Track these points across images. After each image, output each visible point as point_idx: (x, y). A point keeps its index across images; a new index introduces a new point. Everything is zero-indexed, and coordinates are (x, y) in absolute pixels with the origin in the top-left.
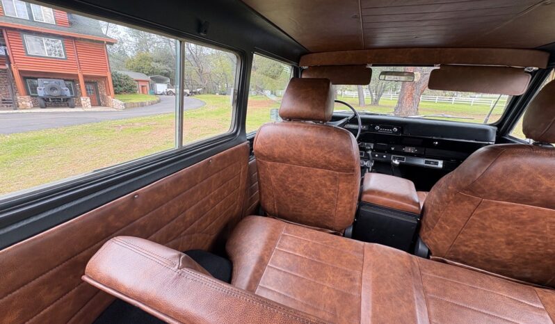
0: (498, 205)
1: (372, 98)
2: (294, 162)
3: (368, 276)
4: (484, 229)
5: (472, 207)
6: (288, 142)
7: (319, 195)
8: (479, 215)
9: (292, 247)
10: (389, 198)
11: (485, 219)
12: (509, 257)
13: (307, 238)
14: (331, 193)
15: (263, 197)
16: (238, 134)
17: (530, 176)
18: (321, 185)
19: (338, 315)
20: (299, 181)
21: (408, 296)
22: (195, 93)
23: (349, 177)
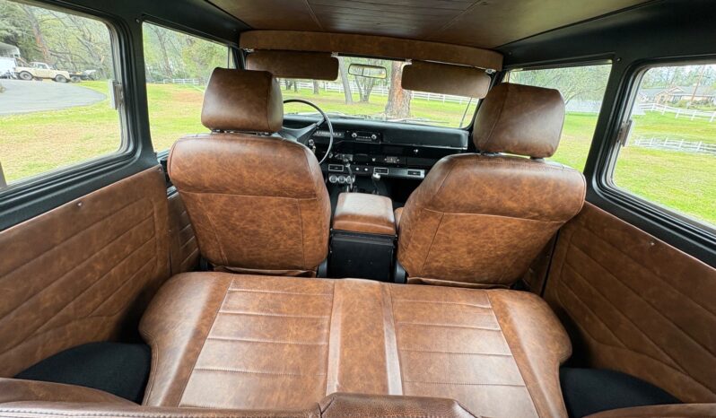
0: (456, 217)
1: (361, 94)
2: (235, 191)
3: (337, 318)
4: (449, 242)
5: (436, 222)
6: (220, 164)
7: (279, 229)
8: (444, 230)
9: (243, 305)
10: (362, 221)
11: (449, 233)
12: (471, 265)
13: (264, 288)
14: (293, 226)
15: (201, 242)
16: (138, 154)
17: (477, 186)
18: (278, 216)
19: (302, 374)
20: (250, 215)
21: (378, 330)
22: (83, 77)
23: (312, 204)
